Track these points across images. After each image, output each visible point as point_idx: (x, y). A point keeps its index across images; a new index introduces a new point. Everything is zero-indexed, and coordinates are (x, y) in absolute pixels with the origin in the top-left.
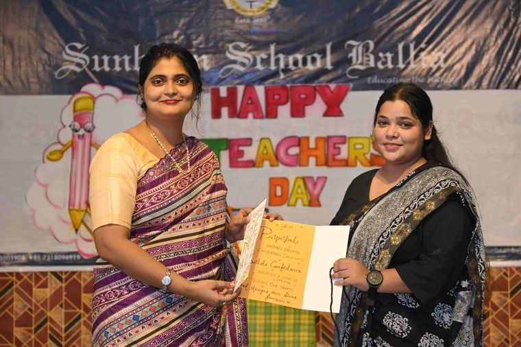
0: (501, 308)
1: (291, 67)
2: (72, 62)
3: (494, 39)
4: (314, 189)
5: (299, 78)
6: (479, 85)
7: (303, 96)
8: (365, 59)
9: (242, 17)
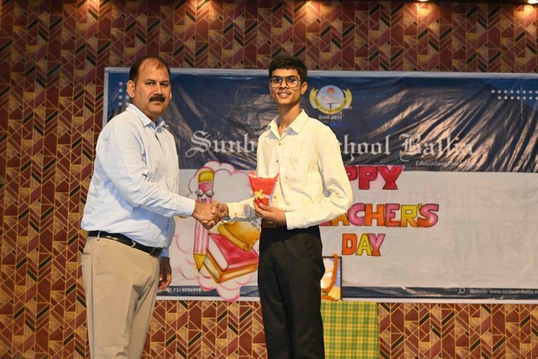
0: (514, 335)
1: (360, 152)
2: (197, 145)
3: (508, 135)
4: (376, 243)
5: (366, 160)
6: (497, 169)
7: (368, 174)
8: (414, 147)
9: (324, 115)
